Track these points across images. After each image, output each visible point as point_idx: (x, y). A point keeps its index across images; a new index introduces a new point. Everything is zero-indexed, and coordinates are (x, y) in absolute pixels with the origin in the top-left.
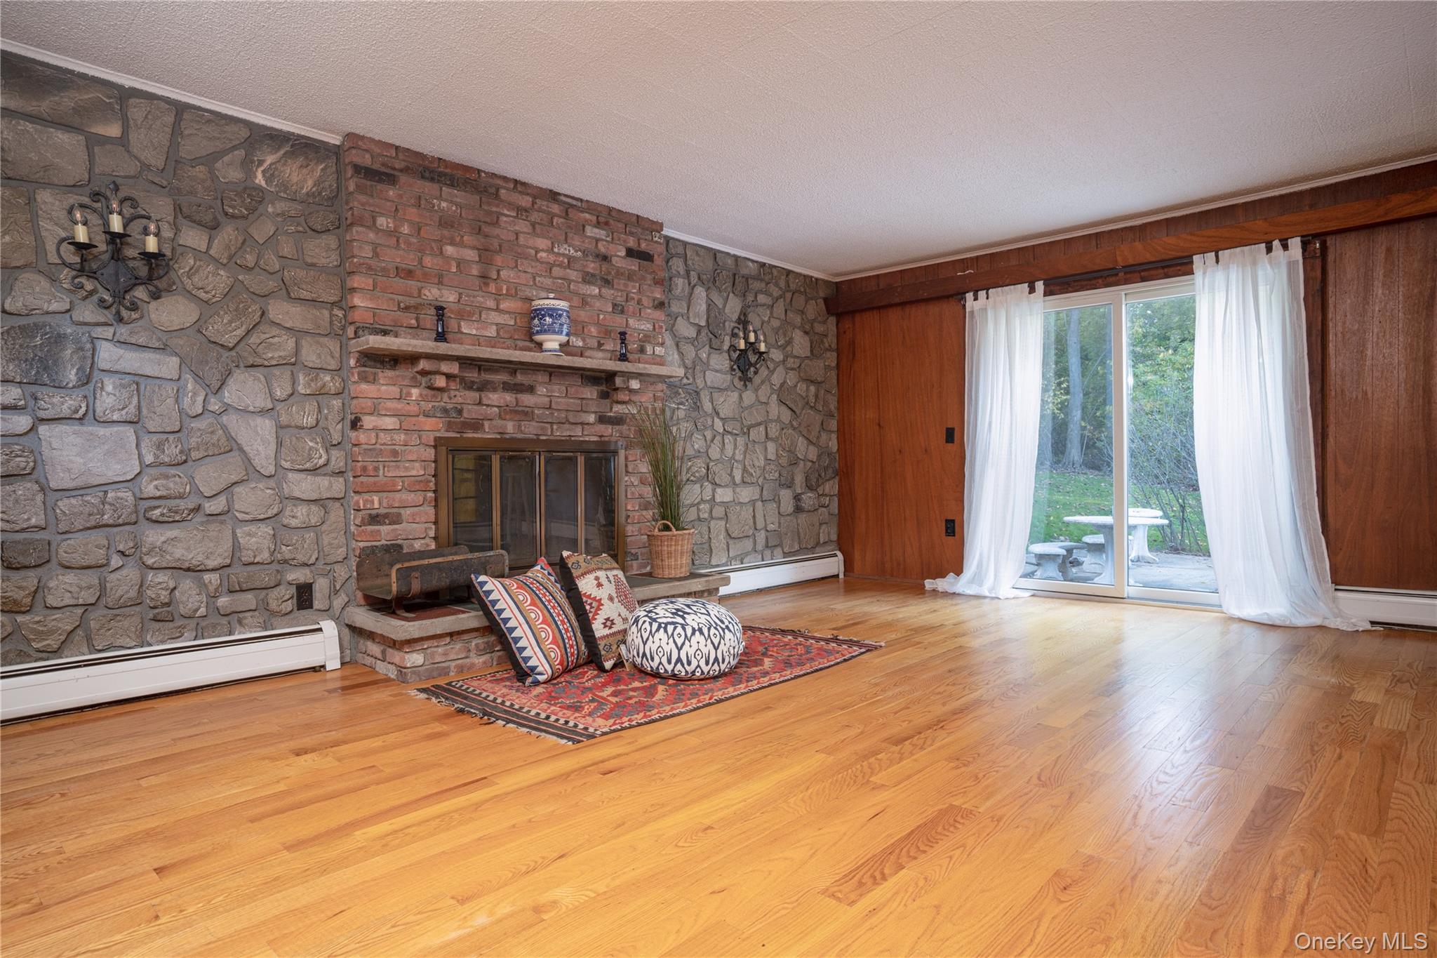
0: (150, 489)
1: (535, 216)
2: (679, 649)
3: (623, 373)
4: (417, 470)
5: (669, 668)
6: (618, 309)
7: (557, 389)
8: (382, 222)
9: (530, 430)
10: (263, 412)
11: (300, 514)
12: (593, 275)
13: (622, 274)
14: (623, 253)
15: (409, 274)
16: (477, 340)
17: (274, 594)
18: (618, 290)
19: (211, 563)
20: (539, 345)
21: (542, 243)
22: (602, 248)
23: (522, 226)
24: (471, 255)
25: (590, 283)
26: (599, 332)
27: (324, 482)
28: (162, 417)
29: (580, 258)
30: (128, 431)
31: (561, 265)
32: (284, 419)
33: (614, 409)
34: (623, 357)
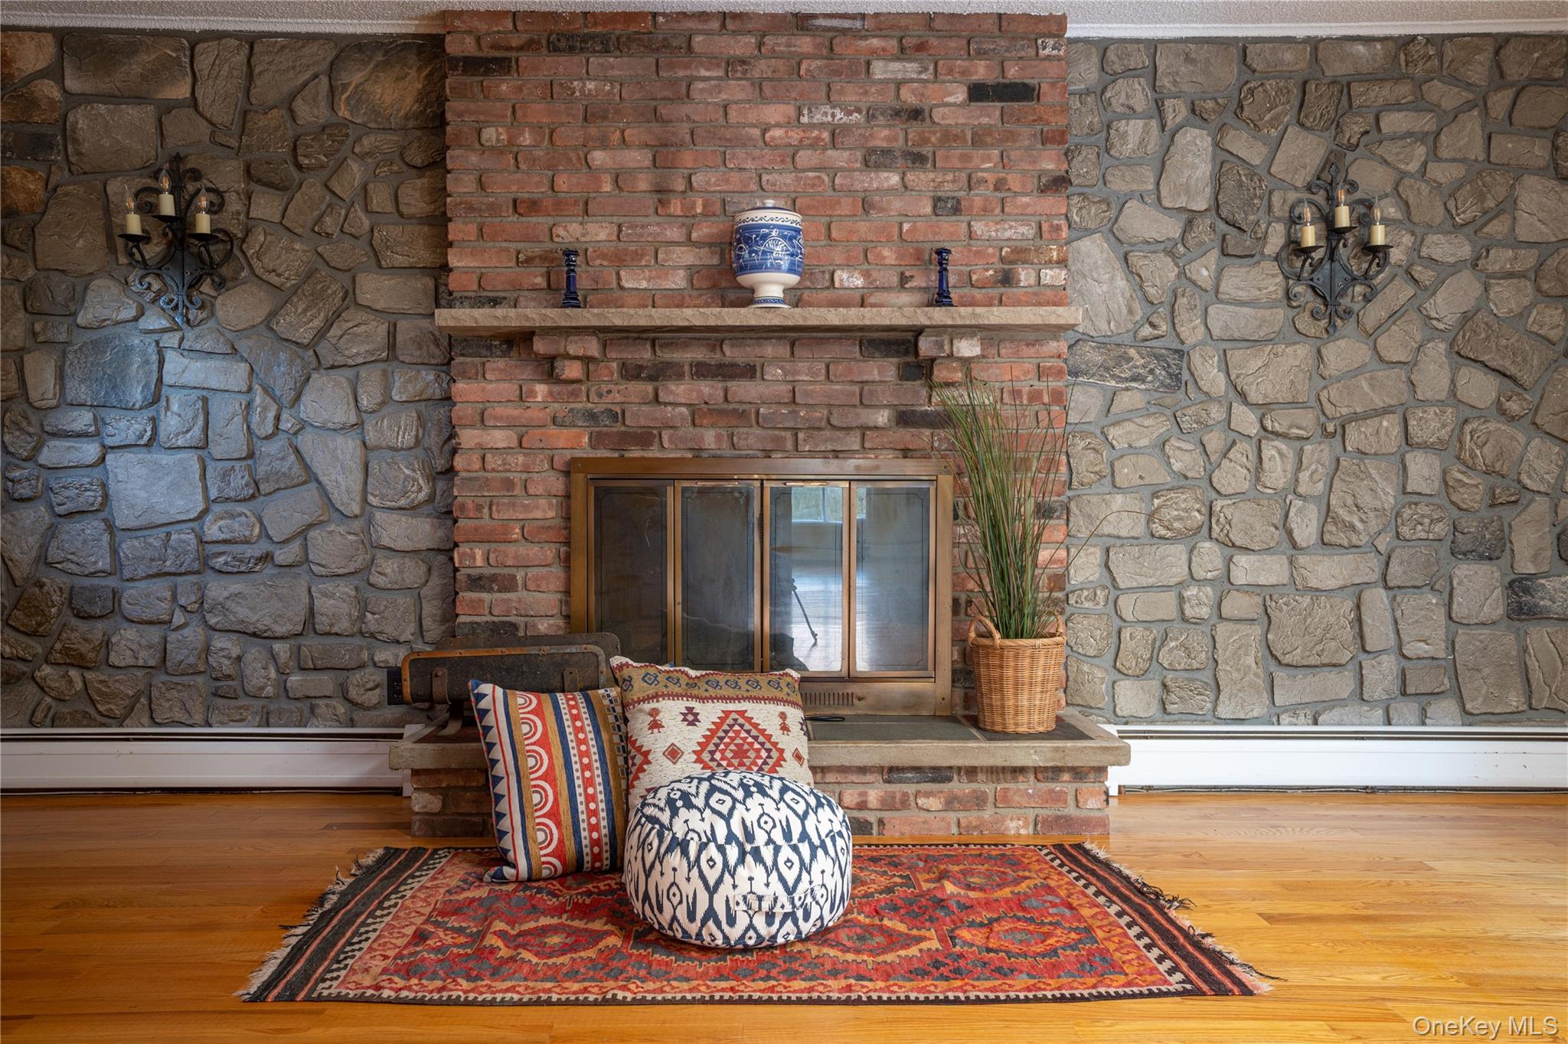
0: (213, 530)
1: (762, 68)
2: (712, 891)
3: (939, 329)
4: (544, 510)
5: (693, 928)
6: (946, 206)
7: (808, 370)
8: (490, 134)
9: (750, 442)
10: (343, 429)
11: (392, 571)
12: (886, 152)
13: (956, 138)
14: (960, 95)
15: (534, 206)
16: (652, 299)
17: (356, 677)
18: (945, 170)
19: (280, 630)
20: (747, 294)
21: (774, 113)
22: (909, 97)
23: (736, 91)
24: (637, 158)
25: (878, 167)
26: (901, 256)
27: (423, 525)
28: (229, 440)
29: (857, 125)
30: (192, 459)
31: (814, 145)
32: (371, 437)
33: (935, 399)
34: (941, 298)
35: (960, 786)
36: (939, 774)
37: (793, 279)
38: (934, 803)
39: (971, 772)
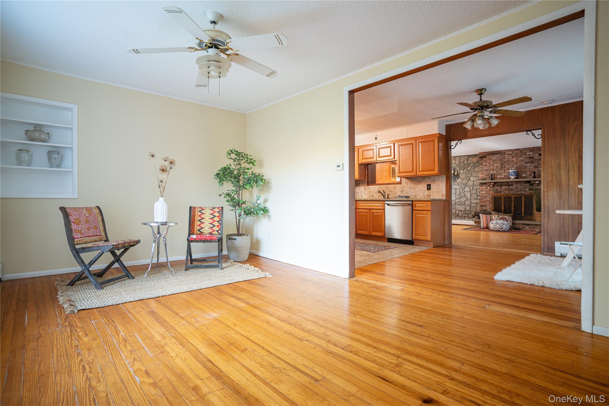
0: (456, 201)
1: (513, 155)
3: (533, 181)
4: (489, 199)
6: (536, 167)
7: (518, 185)
8: (483, 164)
9: (512, 192)
10: (469, 192)
11: (473, 205)
12: (528, 162)
13: (537, 160)
14: (538, 155)
15: (488, 170)
16: (501, 178)
17: (470, 215)
18: (535, 163)
19: (462, 210)
20: (511, 178)
21: (514, 159)
22: (531, 156)
23: (510, 157)
24: (500, 165)
25: (527, 164)
26: (530, 173)
27: (477, 201)
28: (458, 193)
29: (524, 160)
30: (455, 195)
31: (519, 162)
32: (472, 192)
33: (535, 187)
34: (535, 177)
35: (531, 226)
36: (528, 225)
37: (516, 176)
38: (528, 228)
39: (532, 225)
